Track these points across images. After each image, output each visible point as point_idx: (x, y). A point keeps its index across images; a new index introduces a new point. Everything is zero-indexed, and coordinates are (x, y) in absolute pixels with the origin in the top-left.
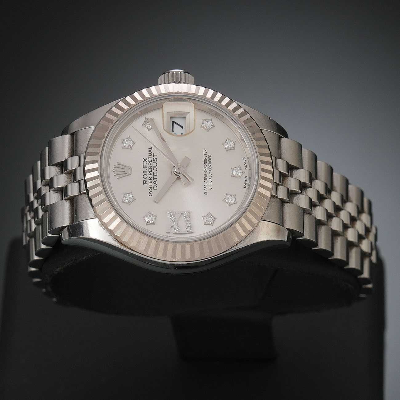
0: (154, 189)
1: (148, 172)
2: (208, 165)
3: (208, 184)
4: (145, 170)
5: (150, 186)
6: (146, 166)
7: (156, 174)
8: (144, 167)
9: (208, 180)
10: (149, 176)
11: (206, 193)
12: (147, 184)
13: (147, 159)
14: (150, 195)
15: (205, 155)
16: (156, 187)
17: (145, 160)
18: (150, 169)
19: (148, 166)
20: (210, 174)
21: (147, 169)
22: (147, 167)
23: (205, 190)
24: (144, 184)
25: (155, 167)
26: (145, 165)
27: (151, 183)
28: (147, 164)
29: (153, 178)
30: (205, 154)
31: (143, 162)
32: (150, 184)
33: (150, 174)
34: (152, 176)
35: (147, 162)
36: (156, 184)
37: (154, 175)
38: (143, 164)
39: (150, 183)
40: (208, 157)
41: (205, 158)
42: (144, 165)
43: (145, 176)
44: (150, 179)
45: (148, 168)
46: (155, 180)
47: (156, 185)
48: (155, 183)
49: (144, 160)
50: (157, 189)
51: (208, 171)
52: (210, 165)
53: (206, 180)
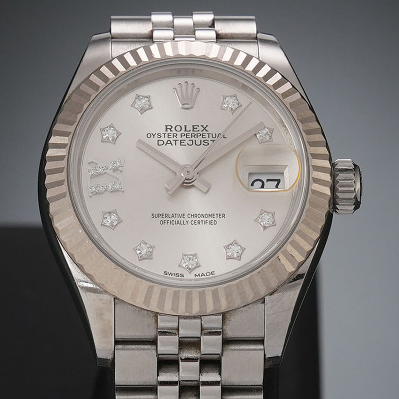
0: (158, 141)
1: (185, 133)
2: (200, 219)
3: (168, 219)
4: (190, 128)
5: (162, 135)
6: (195, 130)
7: (182, 144)
8: (193, 126)
9: (176, 219)
10: (179, 134)
11: (153, 216)
12: (166, 131)
13: (206, 131)
14: (149, 136)
15: (216, 215)
16: (161, 143)
17: (205, 129)
18: (190, 135)
19: (196, 133)
20: (185, 223)
21: (190, 131)
22: (193, 131)
23: (159, 215)
24: (166, 126)
25: (194, 143)
26: (197, 128)
27: (168, 137)
28: (199, 131)
29: (176, 139)
30: (218, 215)
31: (202, 126)
32: (166, 135)
33: (183, 135)
34: (179, 138)
35: (203, 131)
36: (167, 143)
37: (181, 140)
39: (168, 135)
40: (213, 219)
41: (212, 215)
42: (197, 127)
43: (178, 128)
44: (175, 135)
46: (173, 143)
47: (165, 144)
48: (169, 142)
49: (205, 127)
50: (158, 145)
51: (190, 220)
52: (201, 223)
53: (175, 217)
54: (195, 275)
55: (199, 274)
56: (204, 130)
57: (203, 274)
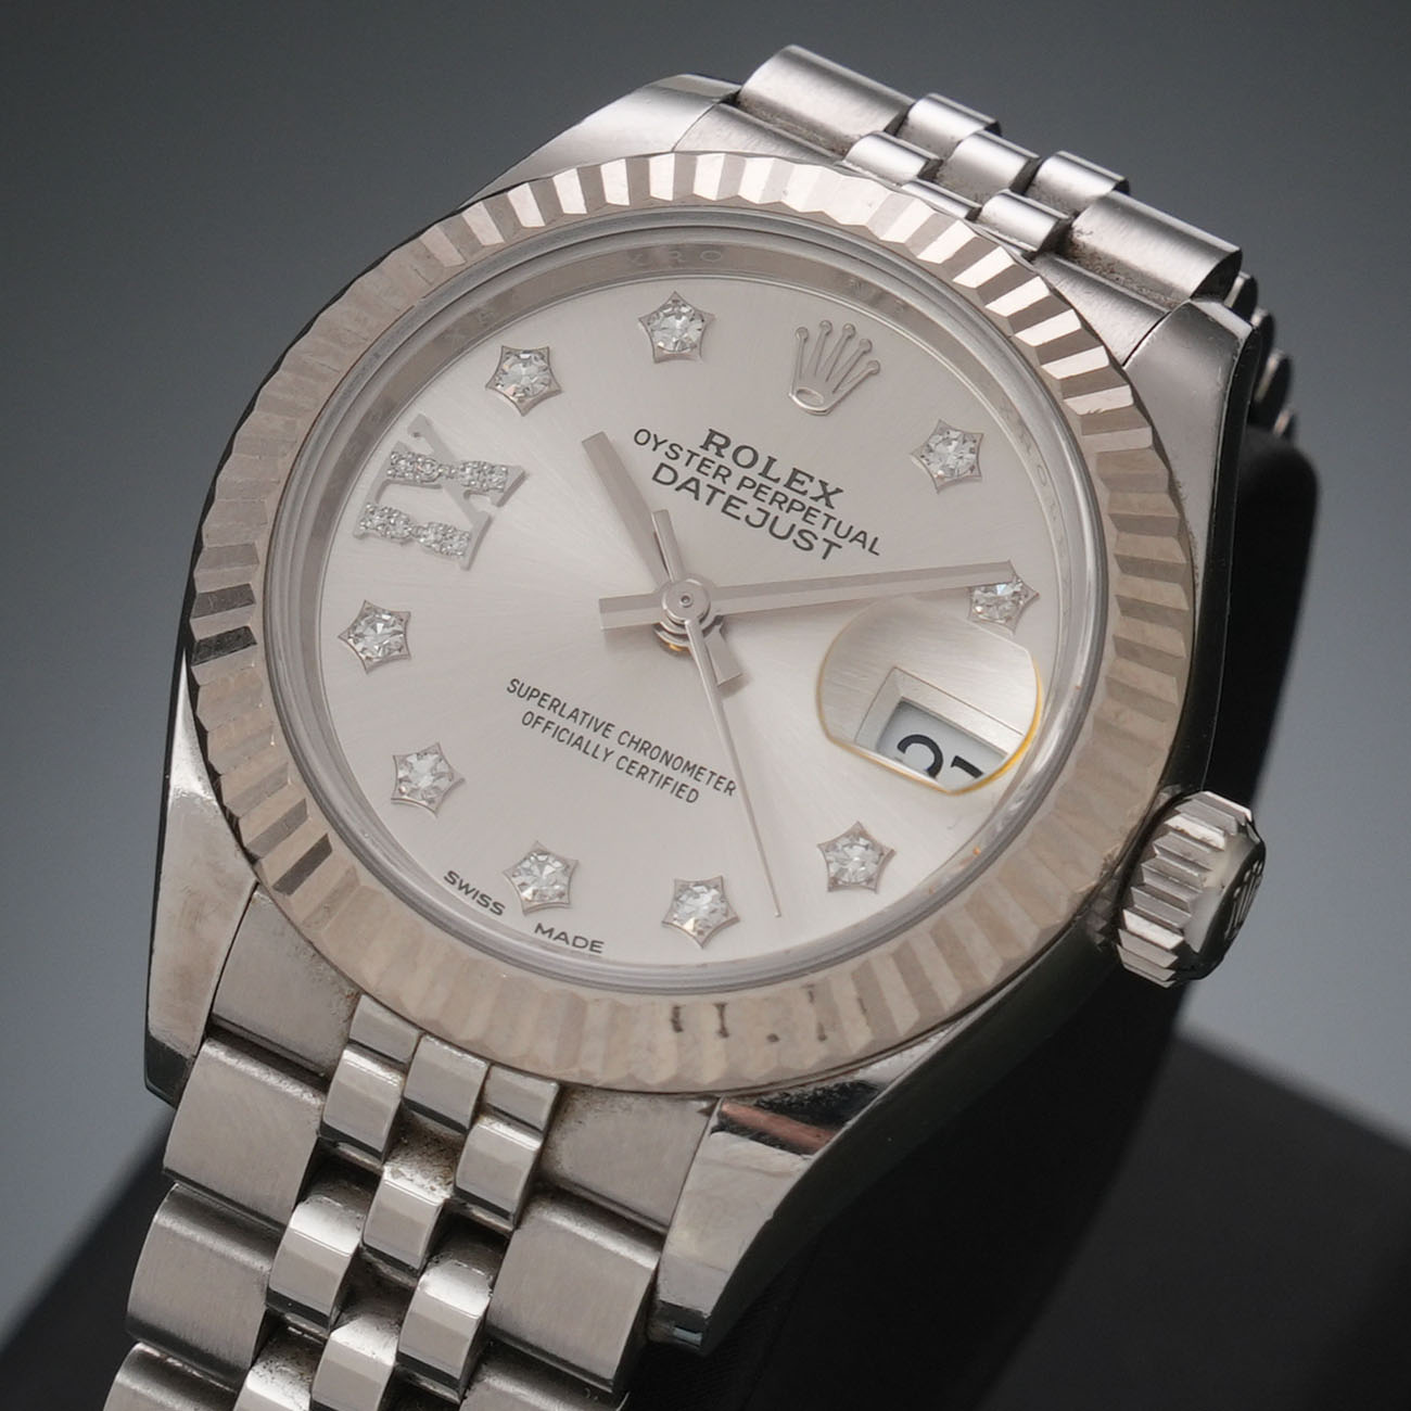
0: (662, 465)
1: (760, 480)
2: (653, 765)
3: (555, 718)
4: (781, 471)
5: (684, 456)
6: (795, 485)
7: (730, 509)
8: (796, 471)
9: (578, 729)
10: (738, 474)
11: (515, 687)
12: (705, 447)
13: (828, 504)
14: (642, 437)
15: (707, 774)
16: (666, 475)
17: (826, 495)
18: (771, 494)
19: (792, 495)
20: (601, 754)
21: (777, 480)
22: (788, 485)
23: (532, 693)
24: (713, 433)
25: (768, 522)
26: (802, 483)
27: (698, 470)
28: (804, 493)
29: (721, 486)
30: (715, 778)
31: (823, 484)
32: (696, 461)
33: (747, 483)
34: (730, 487)
35: (816, 499)
36: (684, 486)
37: (732, 497)
38: (812, 479)
39: (702, 464)
40: (692, 783)
41: (694, 770)
42: (807, 480)
43: (745, 457)
44: (723, 472)
45: (779, 487)
46: (705, 493)
47: (678, 484)
49: (830, 489)
51: (620, 751)
52: (647, 777)
53: (579, 719)
54: (539, 927)
55: (551, 931)
56: (823, 500)
57: (563, 936)
